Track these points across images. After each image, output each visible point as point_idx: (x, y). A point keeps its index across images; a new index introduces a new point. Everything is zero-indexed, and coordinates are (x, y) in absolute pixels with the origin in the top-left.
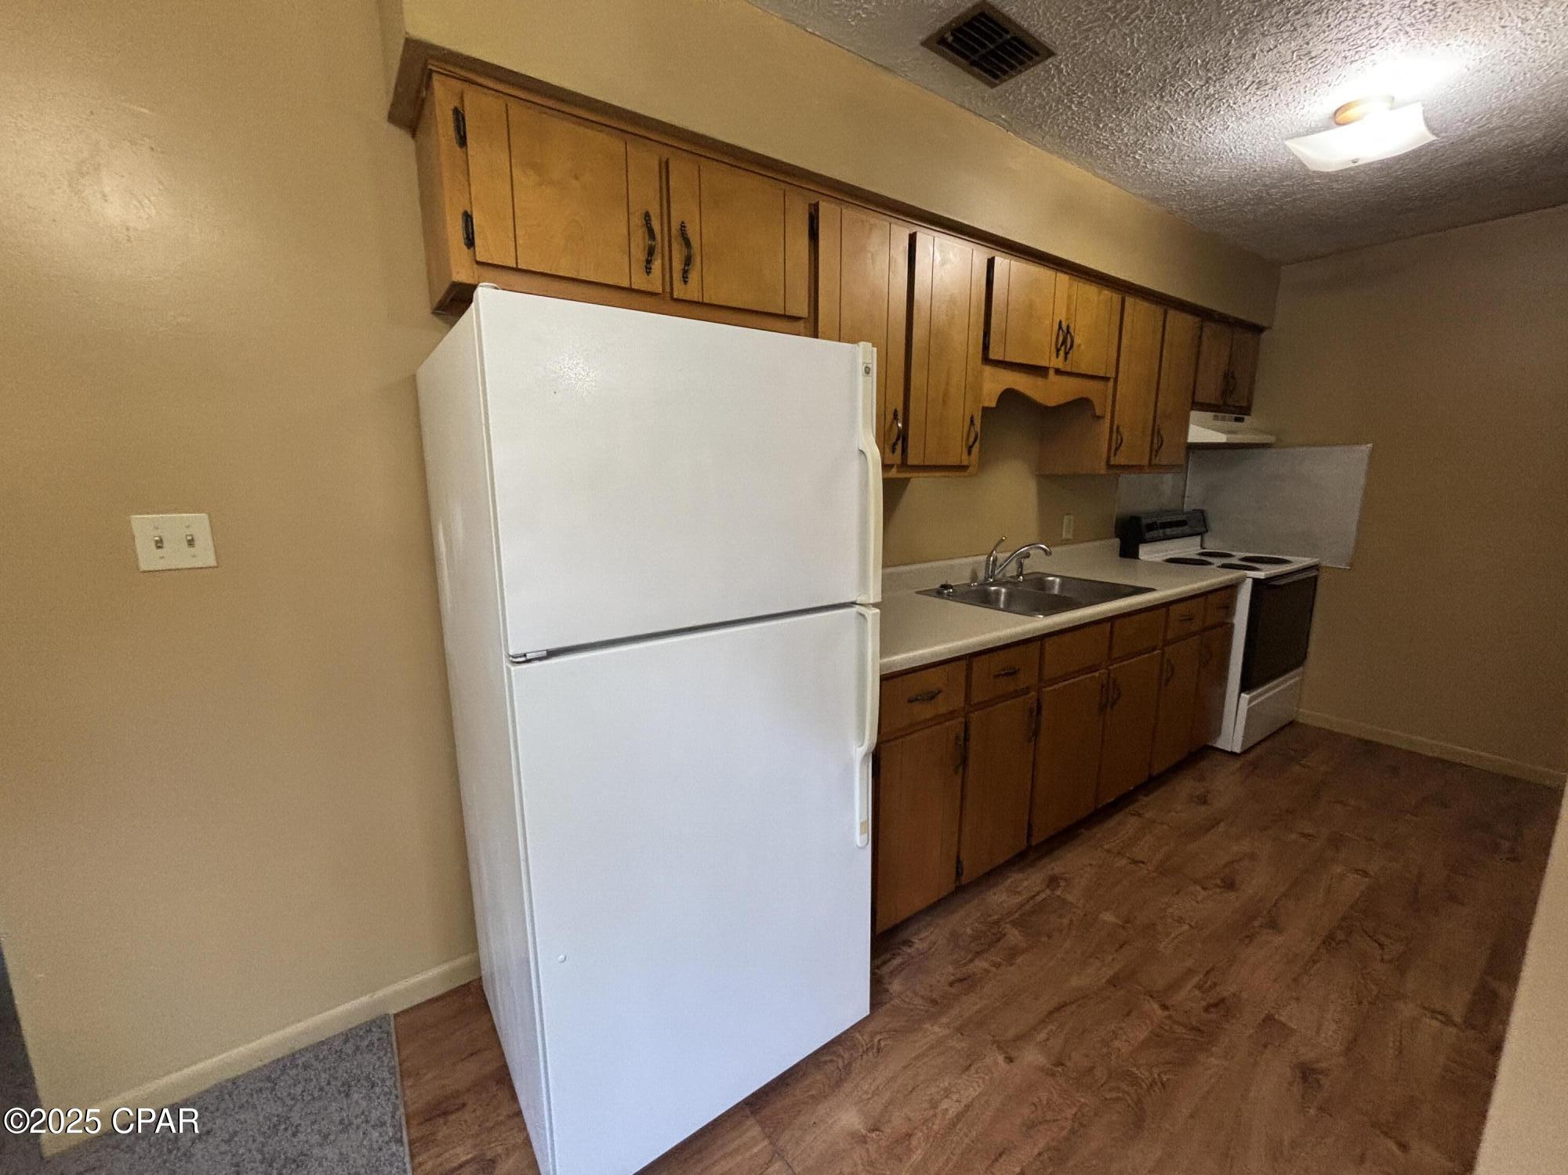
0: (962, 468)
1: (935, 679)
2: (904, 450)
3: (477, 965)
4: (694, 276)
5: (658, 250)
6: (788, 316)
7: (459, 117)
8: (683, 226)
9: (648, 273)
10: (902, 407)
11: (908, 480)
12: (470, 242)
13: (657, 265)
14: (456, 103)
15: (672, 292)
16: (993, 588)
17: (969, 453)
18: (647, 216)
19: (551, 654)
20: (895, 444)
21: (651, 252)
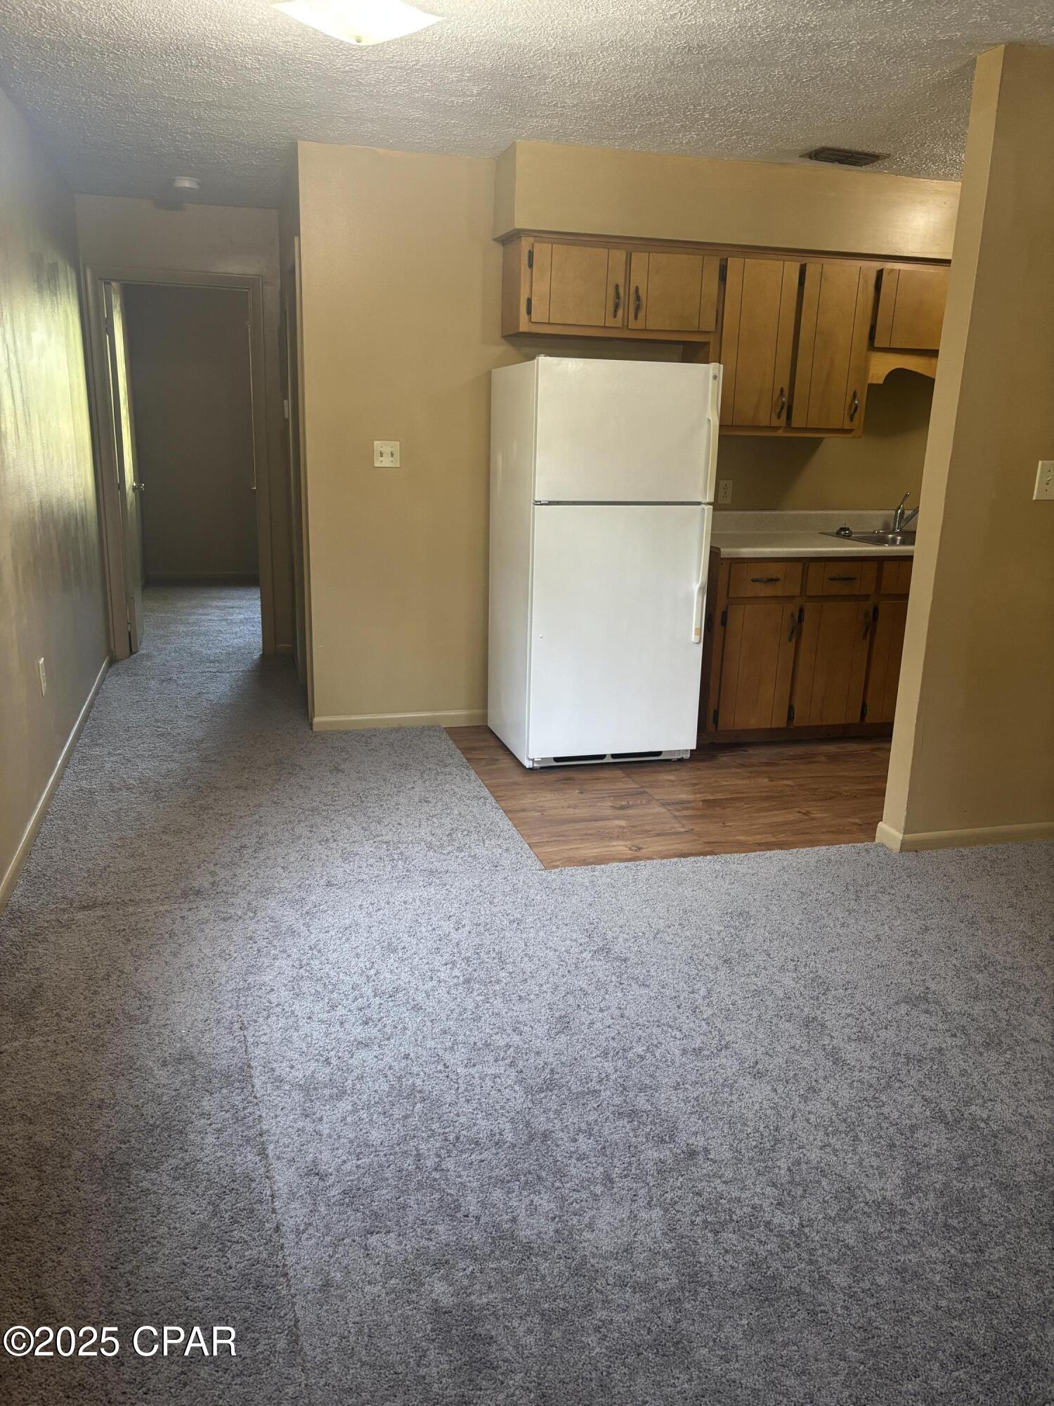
0: (849, 431)
1: (775, 570)
2: (789, 417)
3: (485, 716)
4: (641, 315)
5: (621, 305)
6: (701, 332)
7: (531, 254)
8: (637, 289)
9: (615, 317)
10: (788, 386)
11: (822, 439)
12: (529, 312)
13: (620, 312)
14: (531, 248)
15: (627, 326)
16: (890, 536)
17: (852, 420)
18: (617, 287)
19: (550, 503)
20: (780, 412)
21: (617, 307)
